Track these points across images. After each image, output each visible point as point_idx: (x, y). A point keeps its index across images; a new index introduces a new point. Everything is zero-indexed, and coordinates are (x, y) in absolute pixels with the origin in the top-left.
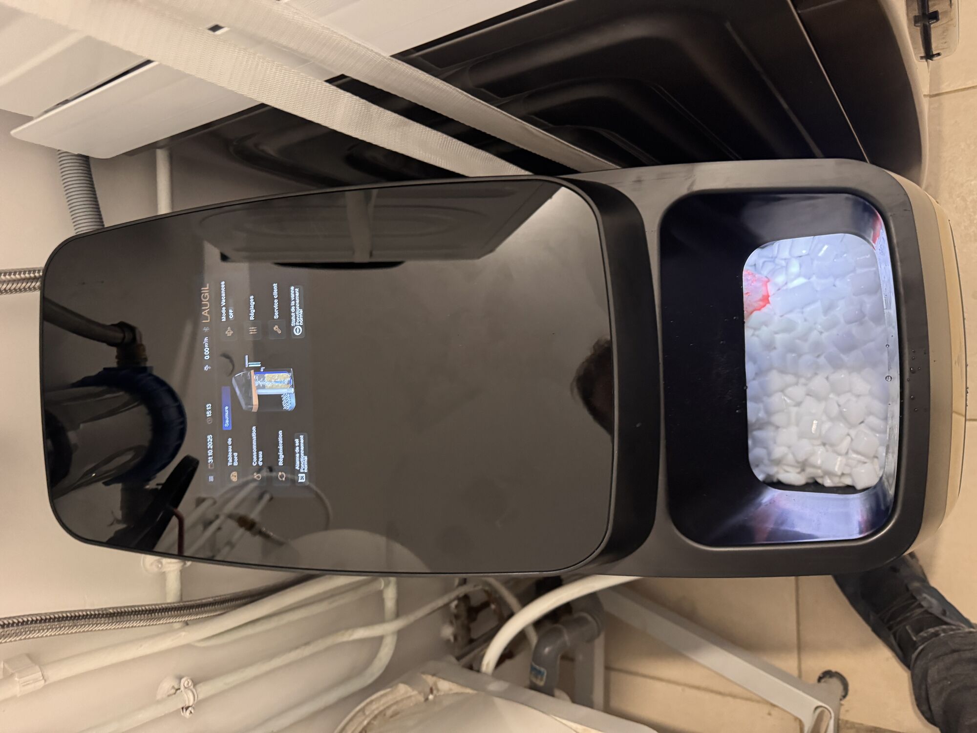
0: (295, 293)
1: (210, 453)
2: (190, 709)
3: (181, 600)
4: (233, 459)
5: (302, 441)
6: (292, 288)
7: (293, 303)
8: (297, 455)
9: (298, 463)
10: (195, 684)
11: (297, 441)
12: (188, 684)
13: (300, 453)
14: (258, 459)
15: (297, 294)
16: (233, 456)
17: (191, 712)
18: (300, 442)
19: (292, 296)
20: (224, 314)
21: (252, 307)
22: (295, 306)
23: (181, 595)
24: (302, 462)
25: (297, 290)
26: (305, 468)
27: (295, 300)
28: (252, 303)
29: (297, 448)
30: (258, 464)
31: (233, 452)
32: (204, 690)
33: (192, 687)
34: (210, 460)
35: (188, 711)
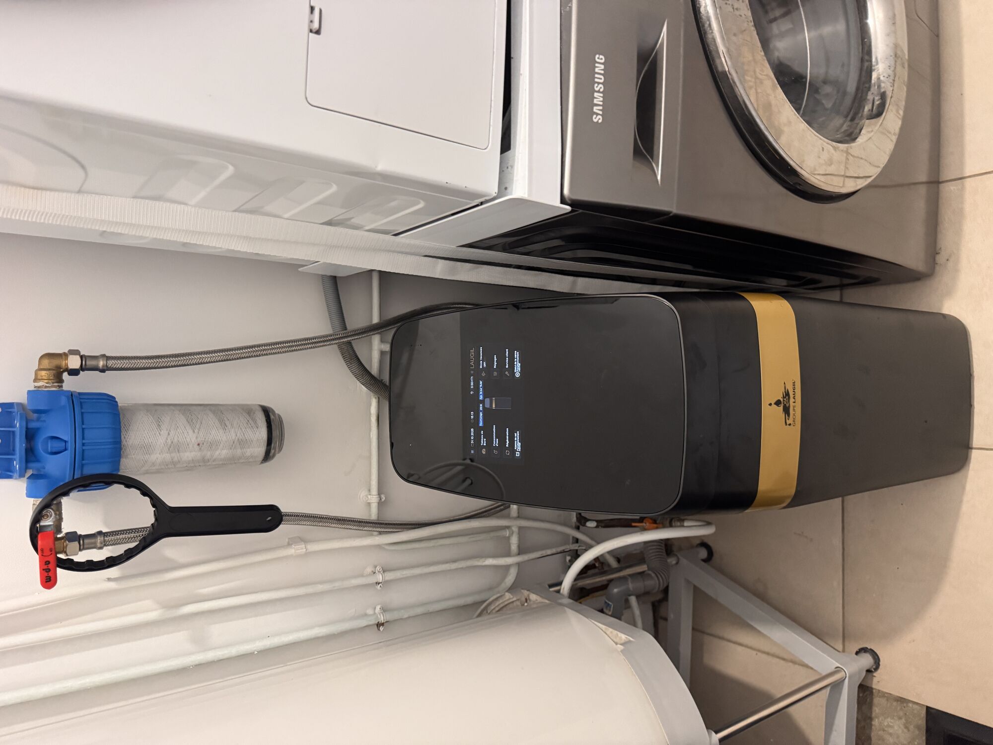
0: (517, 355)
1: (472, 438)
2: (380, 584)
3: (378, 520)
4: (483, 442)
5: (518, 435)
6: (516, 352)
7: (516, 360)
8: (516, 442)
9: (516, 446)
10: (384, 571)
11: (516, 434)
12: (380, 569)
13: (517, 441)
14: (496, 442)
15: (518, 355)
16: (484, 440)
17: (381, 586)
18: (517, 435)
19: (516, 356)
20: (481, 365)
21: (495, 361)
22: (517, 361)
23: (378, 517)
24: (518, 446)
25: (518, 353)
26: (519, 449)
27: (517, 358)
28: (495, 359)
29: (516, 438)
30: (496, 446)
31: (484, 438)
32: (389, 576)
33: (382, 572)
34: (472, 442)
35: (379, 586)
